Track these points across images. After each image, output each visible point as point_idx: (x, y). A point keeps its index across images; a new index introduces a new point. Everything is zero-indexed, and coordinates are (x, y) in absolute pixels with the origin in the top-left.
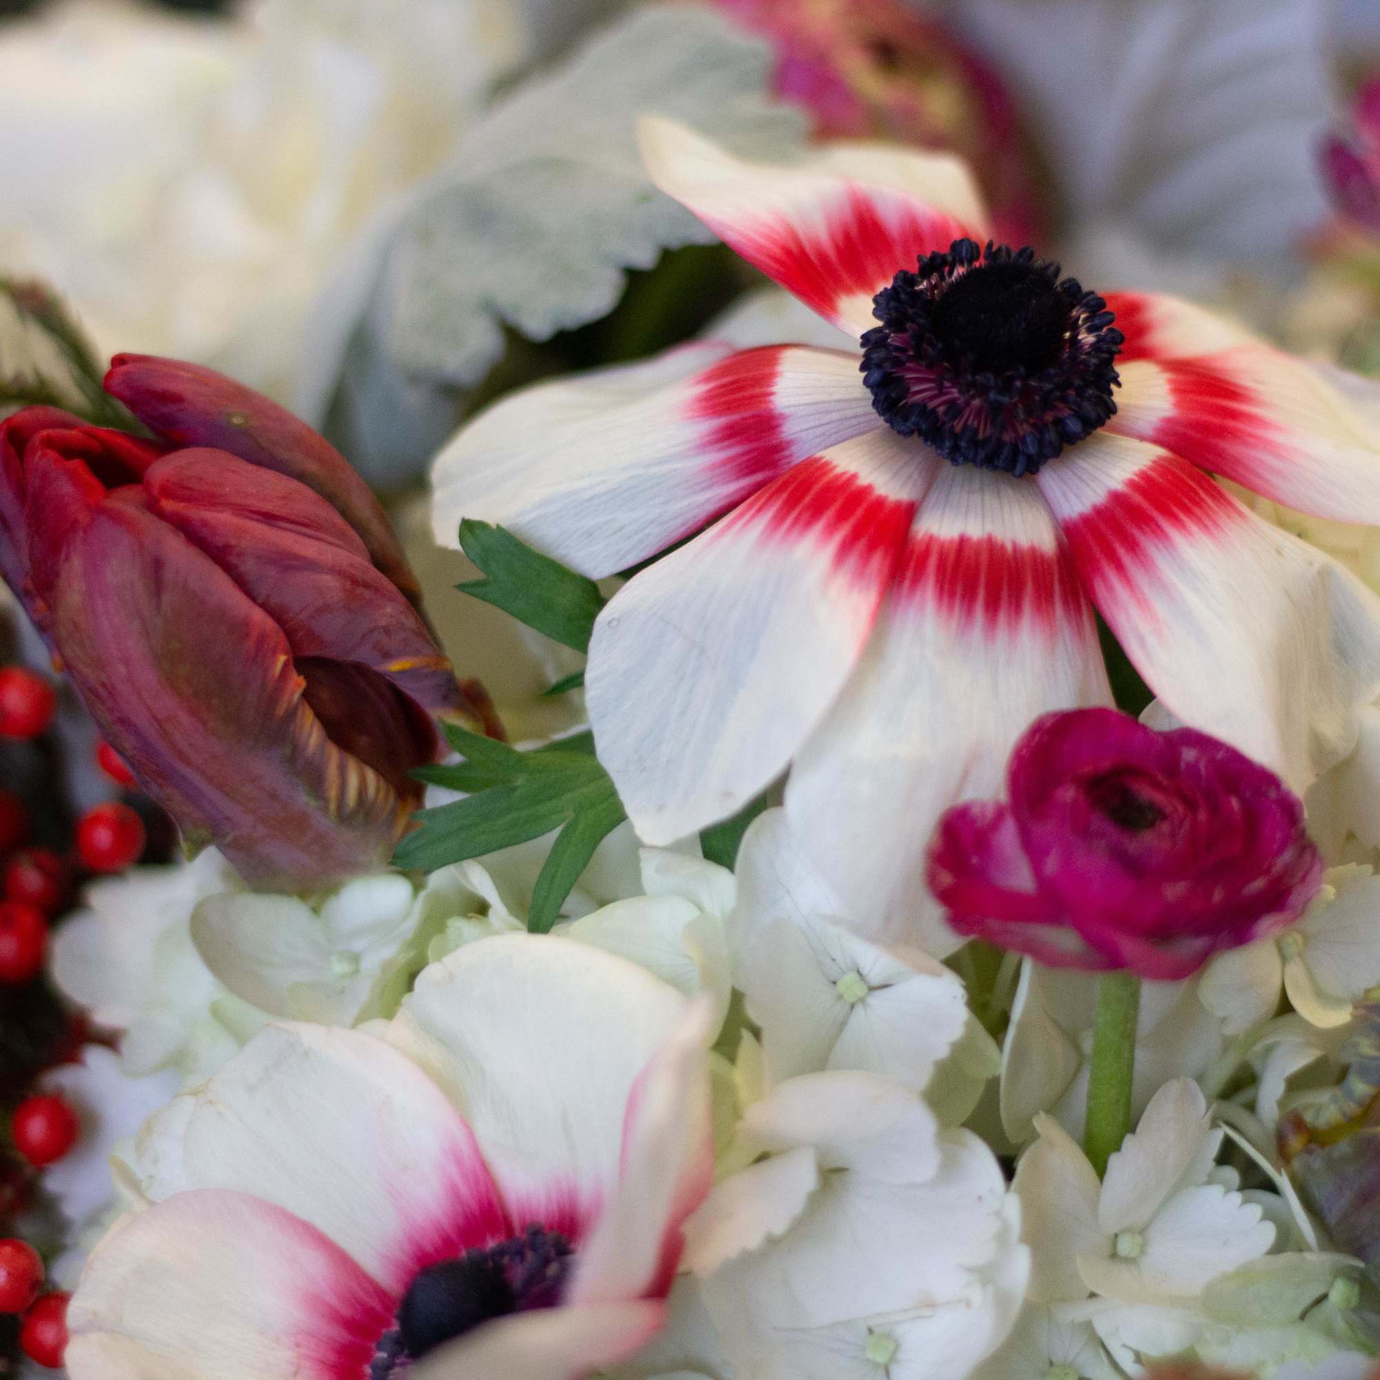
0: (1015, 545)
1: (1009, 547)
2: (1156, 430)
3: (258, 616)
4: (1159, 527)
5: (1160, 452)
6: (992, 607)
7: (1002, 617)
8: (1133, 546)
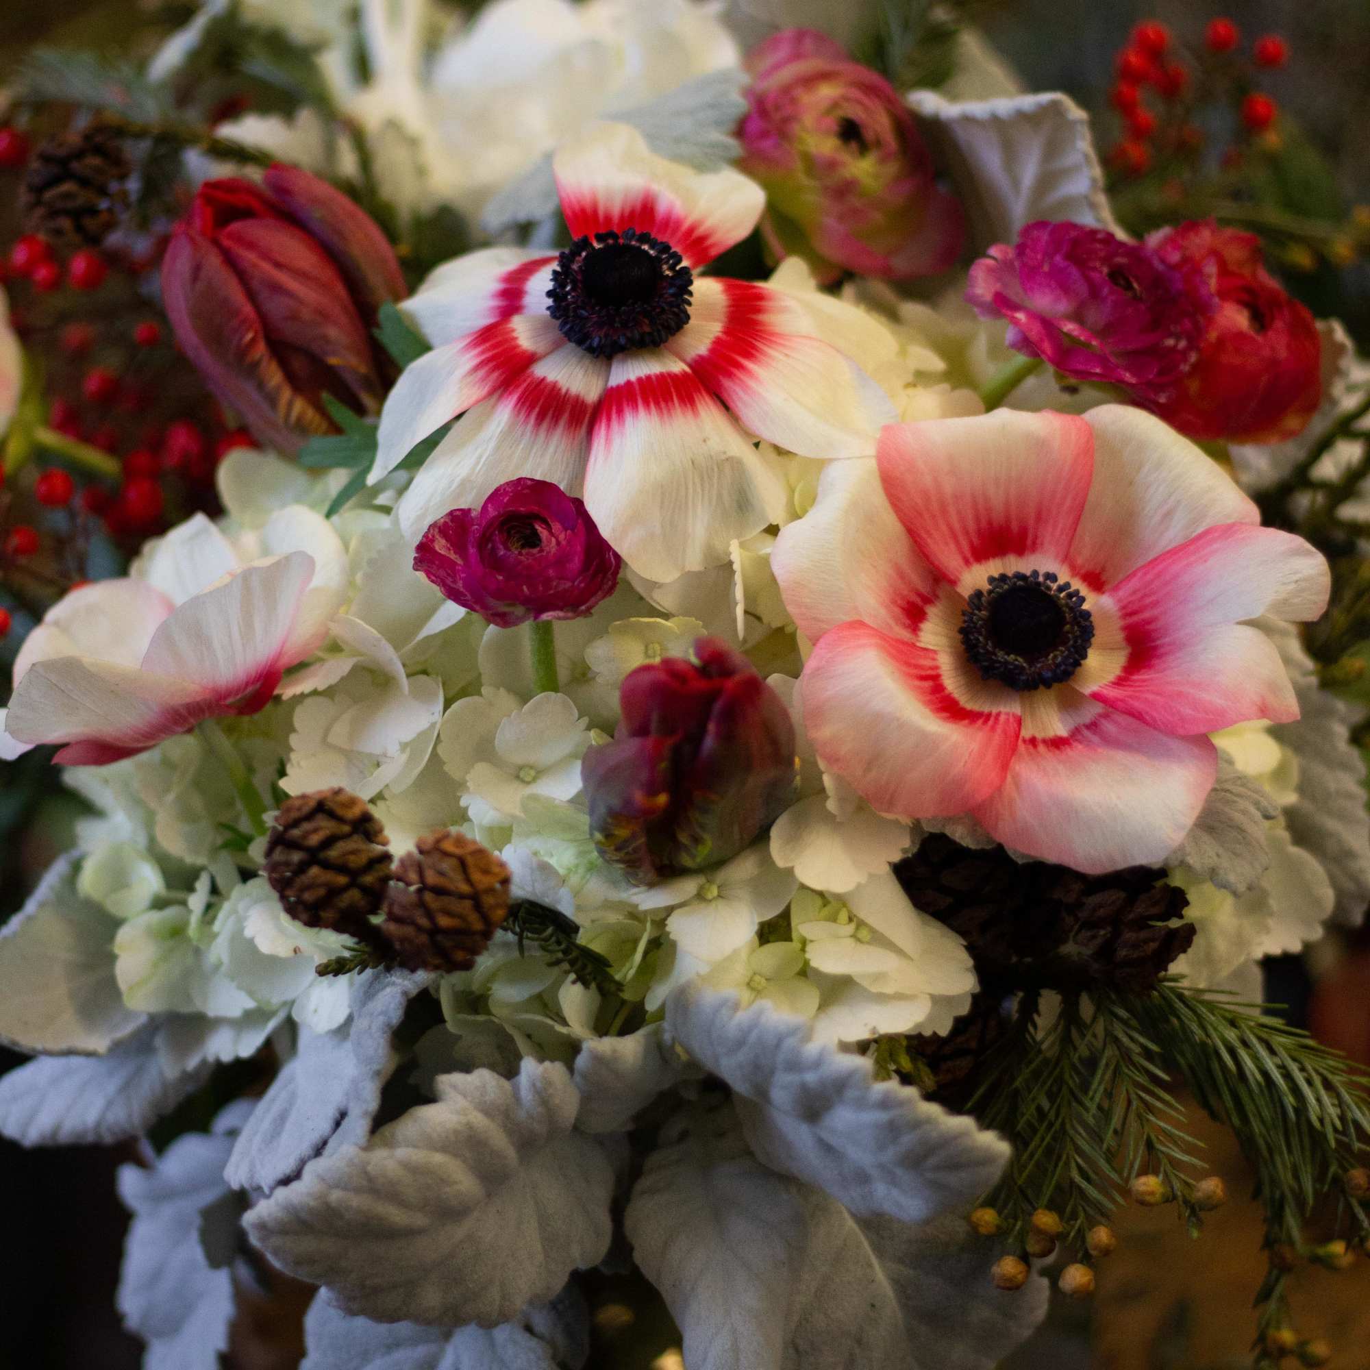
0: (568, 390)
1: (564, 391)
2: (692, 359)
3: (248, 309)
4: (637, 406)
5: (687, 369)
6: (540, 418)
7: (545, 425)
8: (620, 412)
